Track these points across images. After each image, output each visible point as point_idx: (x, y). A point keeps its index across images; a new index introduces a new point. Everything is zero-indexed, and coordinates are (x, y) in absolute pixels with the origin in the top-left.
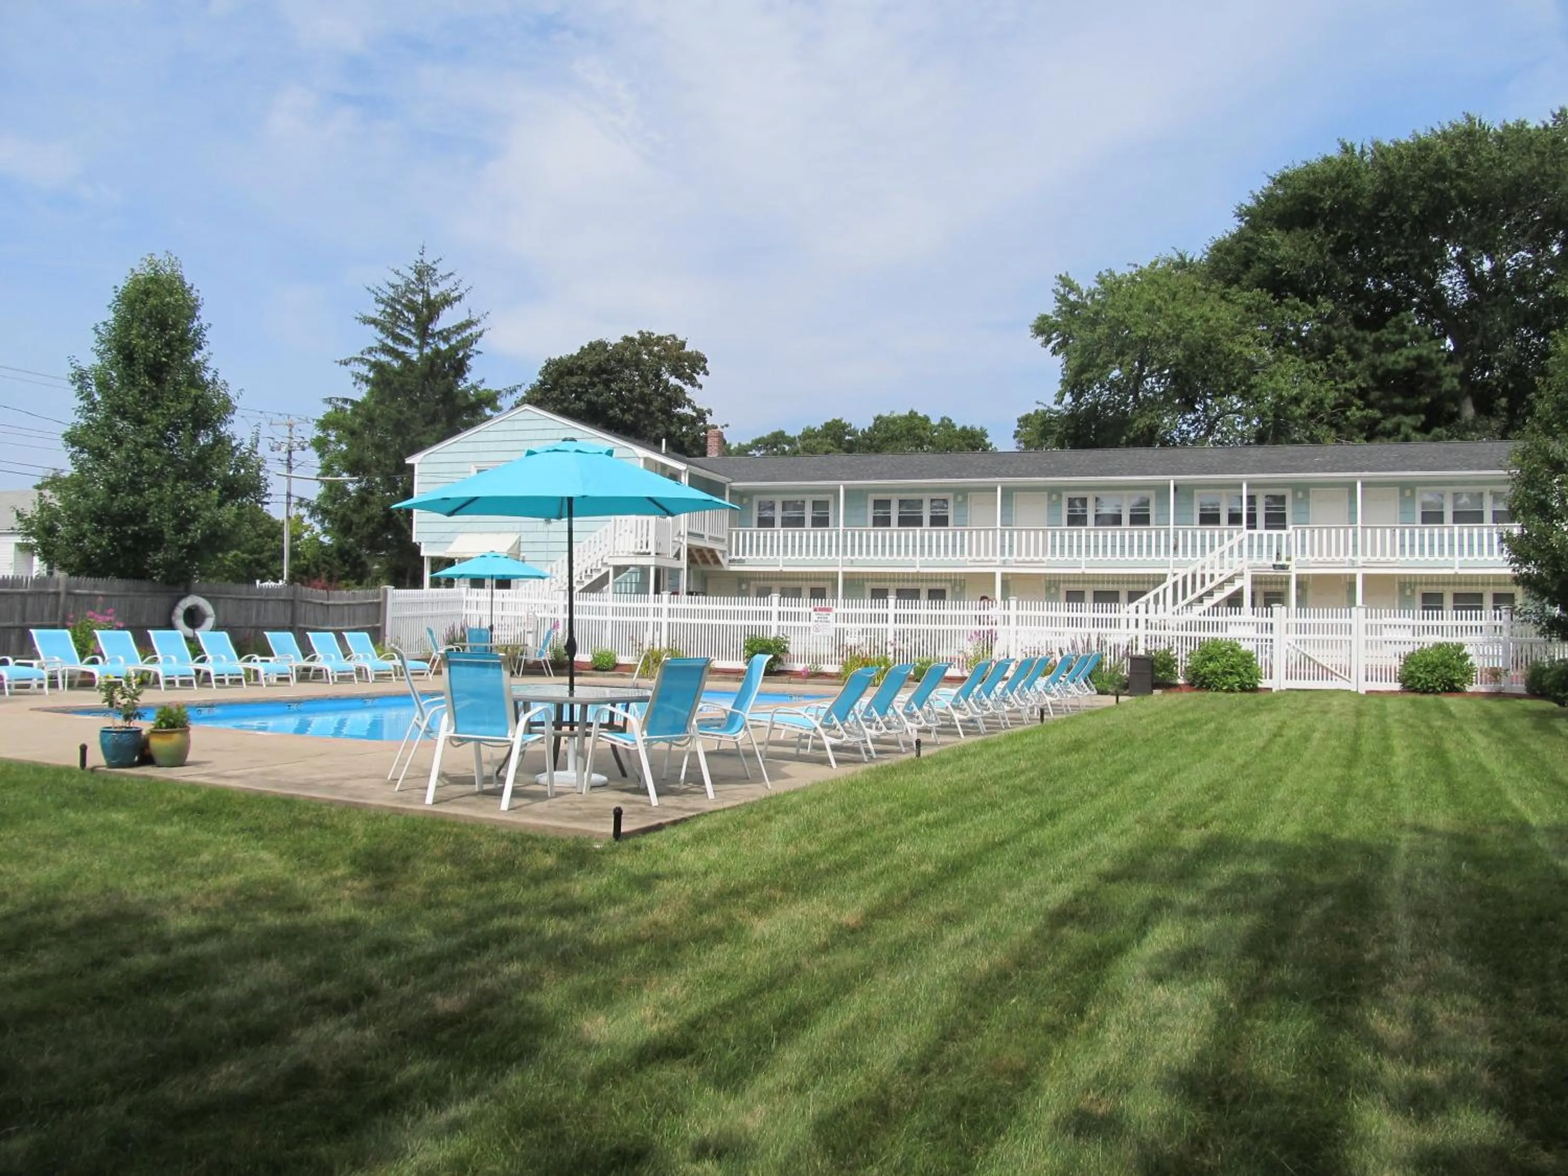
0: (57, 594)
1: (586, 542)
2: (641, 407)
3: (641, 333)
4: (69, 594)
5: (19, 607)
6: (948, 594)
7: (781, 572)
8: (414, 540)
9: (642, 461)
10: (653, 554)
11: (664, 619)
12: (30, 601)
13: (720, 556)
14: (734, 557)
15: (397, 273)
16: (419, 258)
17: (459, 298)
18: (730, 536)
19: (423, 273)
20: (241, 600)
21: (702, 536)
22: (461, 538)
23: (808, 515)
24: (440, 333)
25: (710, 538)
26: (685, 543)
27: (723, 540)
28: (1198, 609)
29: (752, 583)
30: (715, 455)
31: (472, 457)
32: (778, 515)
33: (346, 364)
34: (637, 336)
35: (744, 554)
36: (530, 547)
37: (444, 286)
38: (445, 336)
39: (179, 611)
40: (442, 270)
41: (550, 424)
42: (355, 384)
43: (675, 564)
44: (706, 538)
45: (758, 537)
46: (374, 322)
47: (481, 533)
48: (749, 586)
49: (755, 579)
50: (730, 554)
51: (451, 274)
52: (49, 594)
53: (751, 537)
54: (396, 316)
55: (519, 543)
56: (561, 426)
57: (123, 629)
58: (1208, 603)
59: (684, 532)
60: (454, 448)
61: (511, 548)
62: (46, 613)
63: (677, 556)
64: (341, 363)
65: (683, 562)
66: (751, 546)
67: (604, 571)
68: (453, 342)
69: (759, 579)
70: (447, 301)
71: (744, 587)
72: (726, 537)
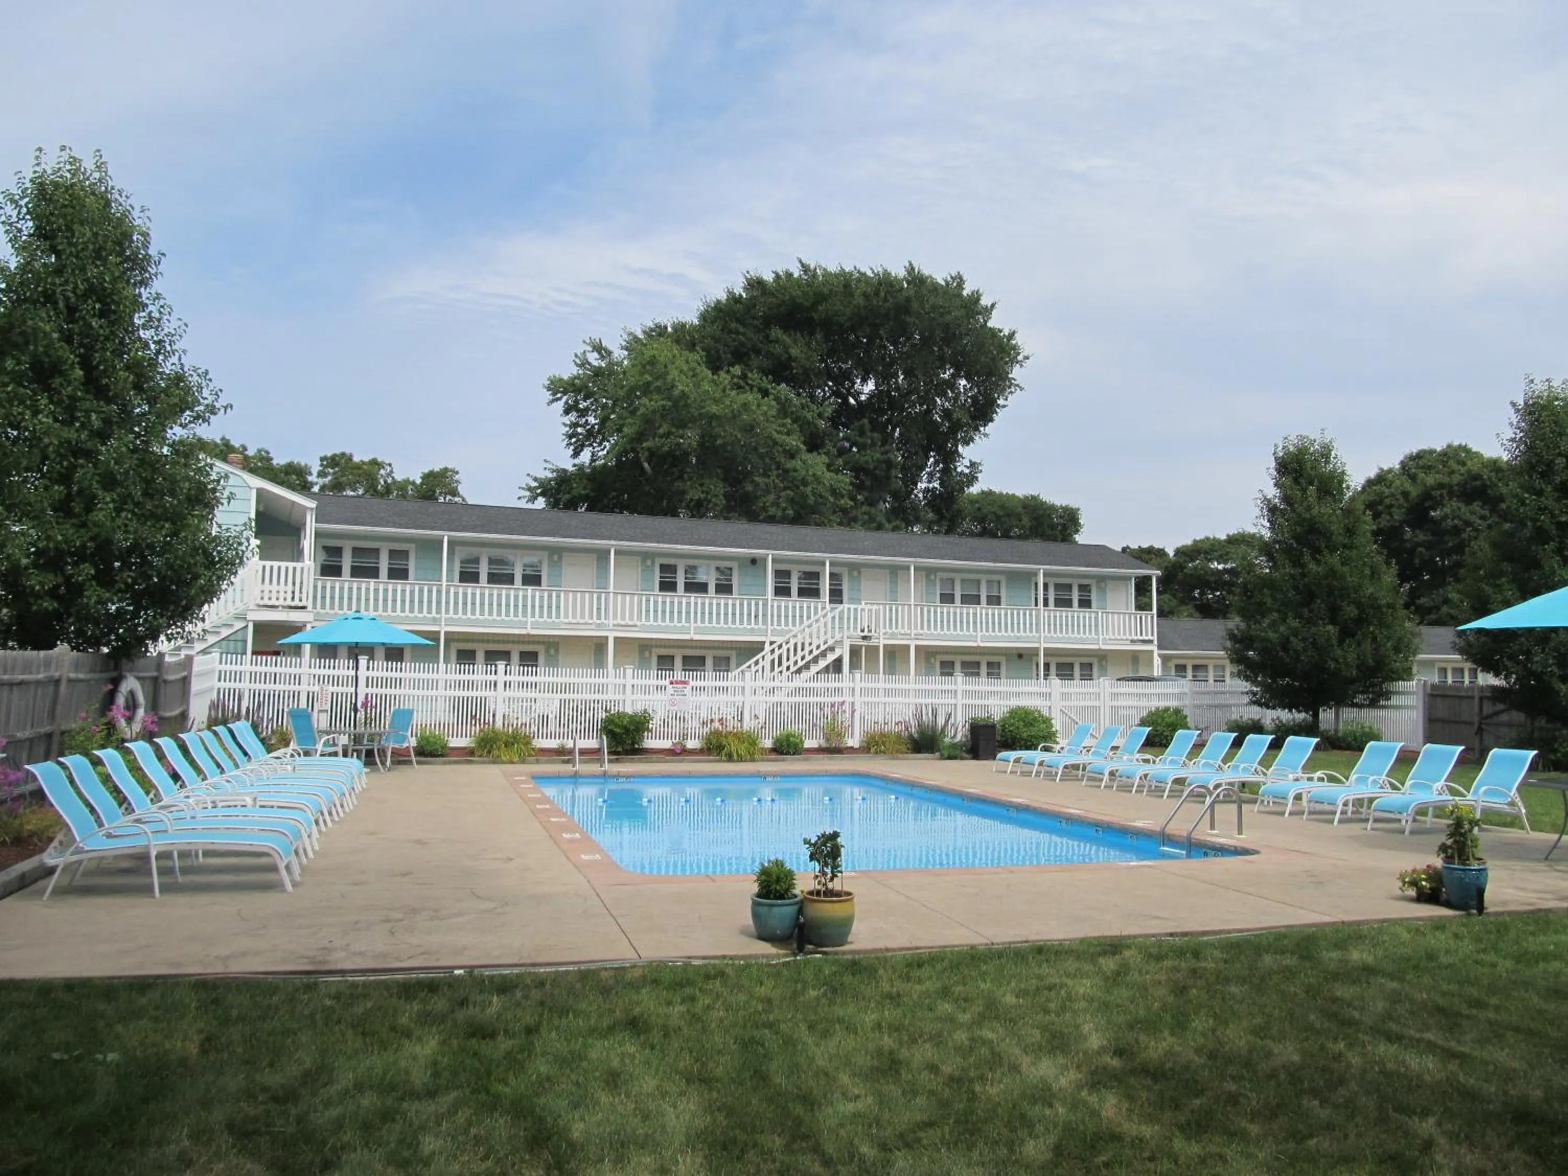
6: (541, 659)
18: (315, 586)
23: (384, 566)
28: (805, 675)
32: (347, 563)
39: (121, 700)
58: (814, 669)
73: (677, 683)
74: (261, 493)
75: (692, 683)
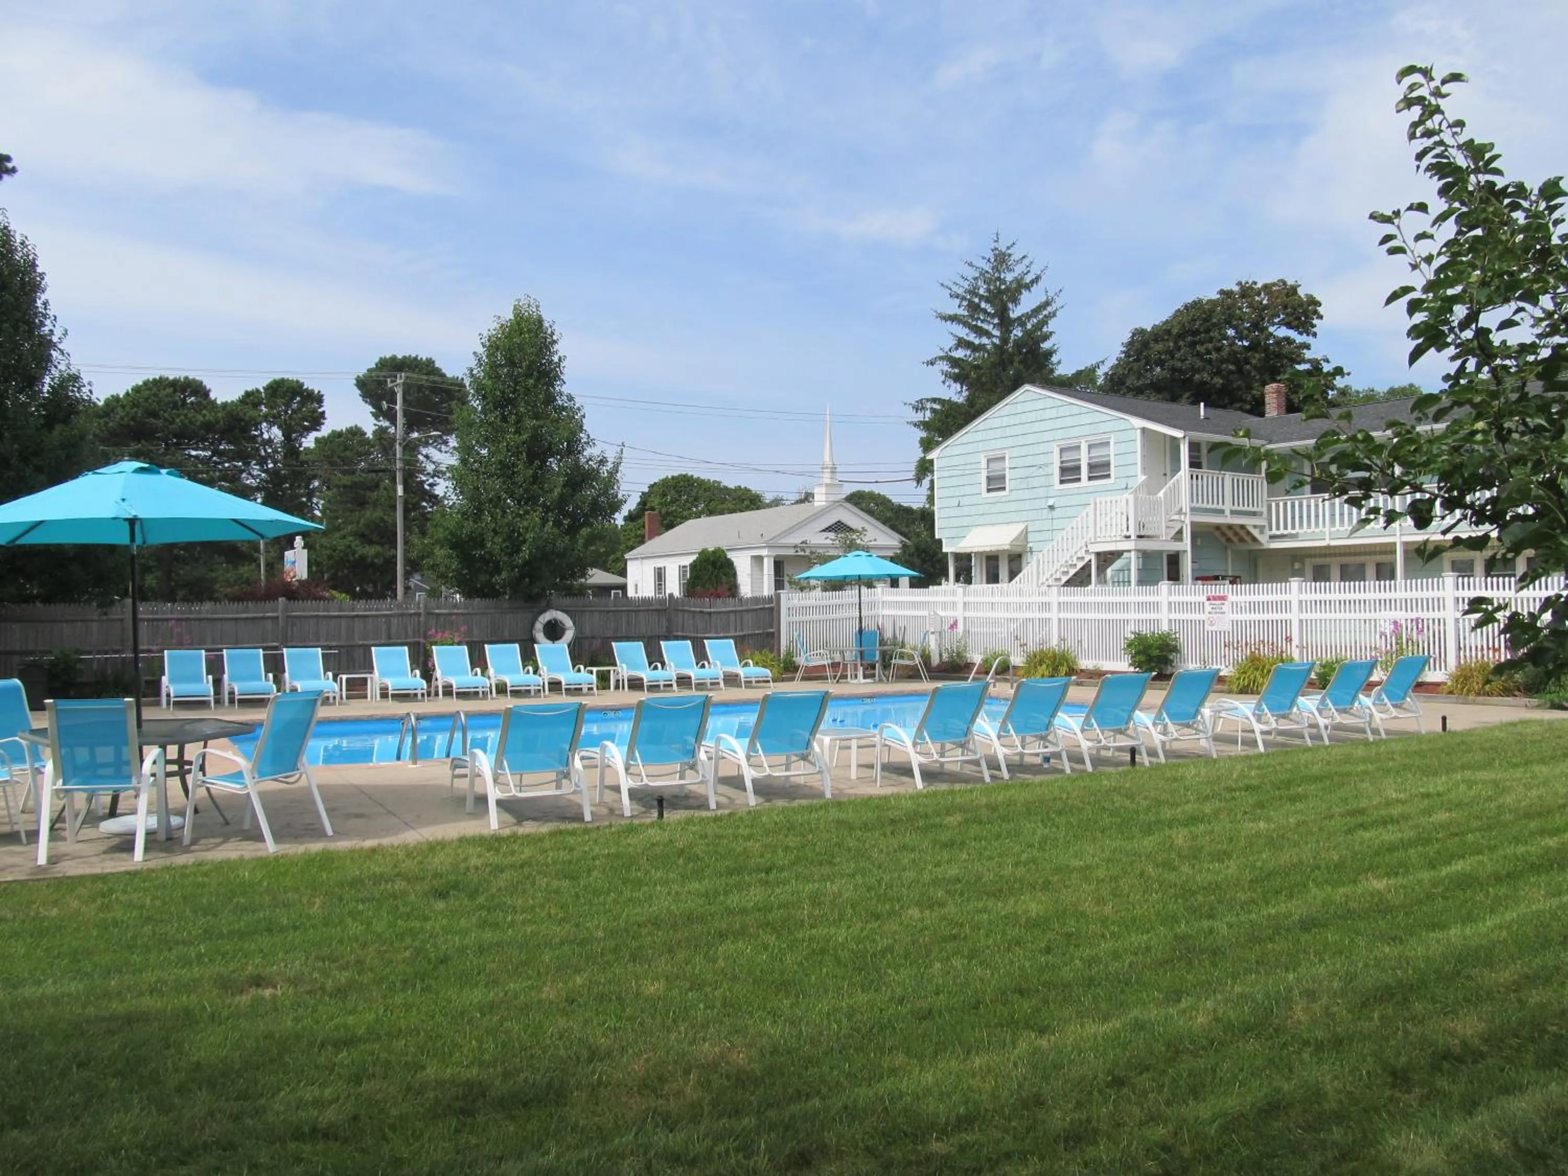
0: (419, 615)
1: (1069, 529)
2: (1232, 367)
3: (1239, 283)
4: (429, 614)
5: (384, 627)
7: (1329, 547)
8: (937, 537)
9: (1139, 432)
10: (1133, 537)
11: (1054, 615)
12: (395, 621)
13: (1255, 533)
14: (1274, 532)
15: (971, 265)
16: (993, 245)
17: (1037, 279)
18: (1270, 507)
19: (1001, 259)
20: (609, 612)
21: (1221, 512)
22: (975, 532)
24: (1019, 318)
25: (1233, 512)
26: (1188, 521)
27: (1261, 514)
29: (1307, 561)
30: (1275, 414)
31: (981, 446)
33: (932, 363)
34: (1236, 289)
35: (1293, 527)
36: (1038, 537)
37: (1019, 270)
38: (1021, 321)
39: (539, 626)
40: (1016, 254)
41: (1050, 403)
42: (944, 382)
43: (1175, 547)
44: (1227, 513)
45: (1309, 506)
46: (953, 318)
47: (993, 524)
48: (1303, 564)
49: (1311, 556)
50: (1271, 529)
51: (1024, 257)
52: (411, 615)
53: (1301, 506)
54: (974, 308)
55: (1026, 532)
56: (1060, 403)
57: (459, 644)
59: (1186, 509)
60: (965, 439)
61: (1017, 539)
62: (410, 632)
63: (1179, 536)
64: (928, 363)
65: (1186, 544)
66: (1301, 517)
67: (1087, 560)
68: (1029, 326)
69: (1315, 556)
70: (1021, 286)
71: (1297, 566)
72: (1265, 510)
73: (1215, 598)
74: (1144, 430)
75: (1232, 598)
